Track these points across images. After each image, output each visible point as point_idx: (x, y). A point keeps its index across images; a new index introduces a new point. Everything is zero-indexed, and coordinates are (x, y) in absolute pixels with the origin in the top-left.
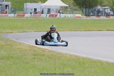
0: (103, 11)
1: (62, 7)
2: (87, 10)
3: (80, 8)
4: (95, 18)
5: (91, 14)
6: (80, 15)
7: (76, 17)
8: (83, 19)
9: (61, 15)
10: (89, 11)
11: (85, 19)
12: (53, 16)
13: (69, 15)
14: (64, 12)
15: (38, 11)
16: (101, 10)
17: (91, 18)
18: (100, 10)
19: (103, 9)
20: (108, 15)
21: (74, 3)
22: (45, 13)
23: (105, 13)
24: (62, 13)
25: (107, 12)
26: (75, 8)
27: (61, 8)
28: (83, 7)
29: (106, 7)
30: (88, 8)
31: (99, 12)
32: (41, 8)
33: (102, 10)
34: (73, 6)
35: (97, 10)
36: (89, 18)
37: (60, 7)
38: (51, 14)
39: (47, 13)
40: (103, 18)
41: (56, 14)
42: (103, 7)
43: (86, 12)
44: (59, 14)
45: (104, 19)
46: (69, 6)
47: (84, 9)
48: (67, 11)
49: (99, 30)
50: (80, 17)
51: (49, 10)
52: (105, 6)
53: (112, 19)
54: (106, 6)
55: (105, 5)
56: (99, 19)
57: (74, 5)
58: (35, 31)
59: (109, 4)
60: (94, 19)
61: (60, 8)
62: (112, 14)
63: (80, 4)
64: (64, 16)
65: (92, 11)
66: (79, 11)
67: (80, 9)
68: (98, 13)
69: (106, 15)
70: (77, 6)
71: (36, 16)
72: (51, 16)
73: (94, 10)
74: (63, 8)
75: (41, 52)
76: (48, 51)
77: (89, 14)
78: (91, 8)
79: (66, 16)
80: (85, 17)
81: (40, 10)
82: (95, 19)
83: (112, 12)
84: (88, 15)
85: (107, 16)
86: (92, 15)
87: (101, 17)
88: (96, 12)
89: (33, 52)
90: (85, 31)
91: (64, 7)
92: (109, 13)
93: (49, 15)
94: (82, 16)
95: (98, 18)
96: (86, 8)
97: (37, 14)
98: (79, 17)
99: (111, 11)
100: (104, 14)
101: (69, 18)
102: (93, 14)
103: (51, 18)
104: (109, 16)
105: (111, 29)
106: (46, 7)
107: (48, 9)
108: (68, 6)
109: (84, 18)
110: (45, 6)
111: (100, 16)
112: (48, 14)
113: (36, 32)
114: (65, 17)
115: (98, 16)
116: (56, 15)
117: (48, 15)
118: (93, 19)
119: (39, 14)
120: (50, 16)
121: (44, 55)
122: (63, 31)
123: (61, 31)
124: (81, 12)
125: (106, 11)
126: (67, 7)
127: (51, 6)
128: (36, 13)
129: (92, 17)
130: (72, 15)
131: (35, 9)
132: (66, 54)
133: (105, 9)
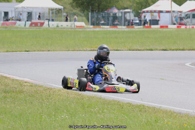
0: (121, 17)
1: (52, 10)
2: (95, 15)
3: (84, 11)
4: (108, 29)
5: (103, 22)
6: (83, 24)
7: (77, 27)
8: (88, 30)
9: (51, 23)
10: (98, 16)
11: (92, 30)
12: (36, 24)
13: (64, 24)
14: (56, 19)
15: (10, 16)
16: (119, 14)
17: (101, 29)
18: (117, 15)
19: (122, 13)
20: (130, 24)
21: (73, 2)
22: (23, 19)
23: (126, 20)
24: (53, 20)
25: (128, 18)
26: (74, 11)
27: (51, 12)
28: (87, 10)
29: (126, 10)
30: (96, 11)
31: (115, 17)
32: (15, 12)
33: (120, 15)
34: (72, 8)
35: (112, 14)
36: (97, 29)
37: (49, 9)
38: (33, 21)
39: (26, 19)
40: (122, 28)
41: (42, 21)
42: (121, 11)
44: (46, 22)
45: (123, 30)
46: (64, 8)
47: (90, 13)
48: (61, 16)
49: (116, 48)
50: (84, 27)
51: (30, 16)
53: (138, 30)
54: (127, 8)
55: (125, 6)
56: (115, 31)
57: (72, 6)
58: (6, 50)
59: (131, 4)
60: (107, 31)
61: (49, 12)
62: (138, 21)
63: (82, 4)
64: (55, 26)
65: (103, 17)
66: (82, 16)
67: (83, 13)
68: (114, 21)
69: (126, 23)
70: (77, 7)
71: (7, 24)
72: (33, 25)
73: (107, 15)
74: (54, 11)
75: (16, 86)
76: (29, 85)
77: (97, 22)
78: (102, 11)
79: (60, 25)
80: (92, 26)
81: (13, 15)
82: (109, 31)
83: (137, 18)
85: (128, 25)
86: (103, 24)
87: (119, 27)
89: (3, 87)
90: (91, 50)
91: (56, 9)
92: (132, 20)
93: (30, 22)
94: (86, 24)
95: (113, 29)
96: (92, 11)
97: (10, 21)
98: (81, 27)
99: (135, 16)
100: (123, 22)
101: (64, 28)
102: (105, 21)
103: (34, 28)
104: (132, 25)
105: (135, 48)
106: (25, 10)
107: (28, 13)
108: (62, 7)
109: (89, 28)
110: (22, 7)
111: (117, 25)
112: (27, 21)
113: (7, 52)
114: (58, 26)
116: (42, 24)
118: (105, 31)
119: (13, 21)
120: (31, 25)
121: (21, 92)
122: (54, 51)
123: (51, 51)
124: (84, 18)
125: (128, 17)
126: (60, 10)
127: (33, 8)
128: (7, 20)
129: (104, 26)
130: (69, 23)
131: (6, 14)
133: (125, 13)
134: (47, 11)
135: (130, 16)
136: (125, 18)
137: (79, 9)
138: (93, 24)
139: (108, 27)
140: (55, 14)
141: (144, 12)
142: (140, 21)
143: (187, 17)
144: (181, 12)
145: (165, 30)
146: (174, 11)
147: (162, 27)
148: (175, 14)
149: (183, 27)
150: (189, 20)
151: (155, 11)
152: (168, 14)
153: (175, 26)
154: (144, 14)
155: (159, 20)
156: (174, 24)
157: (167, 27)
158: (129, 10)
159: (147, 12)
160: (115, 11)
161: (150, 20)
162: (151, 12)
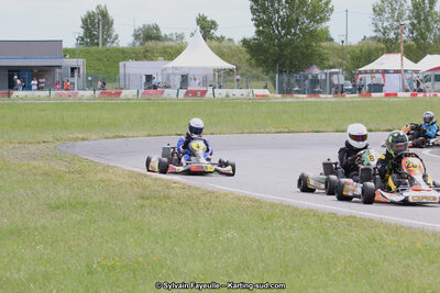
0: (325, 80)
1: (219, 71)
2: (285, 77)
3: (268, 72)
4: (305, 100)
5: (296, 89)
6: (266, 92)
7: (257, 96)
8: (274, 101)
9: (217, 91)
10: (289, 80)
11: (280, 100)
12: (194, 93)
13: (238, 92)
16: (321, 77)
17: (294, 100)
18: (319, 77)
19: (326, 74)
20: (340, 90)
21: (251, 59)
22: (175, 86)
23: (332, 85)
24: (220, 87)
25: (336, 82)
26: (254, 72)
27: (217, 74)
28: (274, 71)
29: (333, 70)
30: (286, 71)
31: (315, 81)
32: (162, 74)
33: (324, 77)
34: (250, 68)
35: (310, 77)
36: (288, 99)
37: (214, 70)
38: (189, 88)
39: (179, 86)
40: (327, 98)
41: (204, 89)
42: (325, 71)
43: (281, 83)
44: (210, 90)
45: (328, 100)
46: (237, 68)
47: (277, 76)
48: (232, 81)
49: (316, 129)
50: (267, 96)
51: (185, 80)
52: (331, 68)
53: (350, 100)
54: (334, 67)
55: (331, 63)
56: (317, 102)
57: (250, 64)
58: (147, 134)
59: (340, 60)
60: (303, 102)
61: (214, 74)
63: (265, 61)
64: (224, 95)
65: (297, 81)
67: (267, 75)
68: (314, 87)
69: (333, 89)
70: (258, 67)
71: (150, 94)
72: (190, 95)
73: (302, 78)
74: (222, 73)
76: (179, 186)
77: (289, 89)
78: (295, 72)
79: (230, 95)
80: (280, 95)
81: (160, 80)
82: (307, 102)
84: (286, 90)
85: (336, 93)
86: (298, 92)
87: (322, 96)
88: (307, 82)
89: (140, 190)
90: (278, 132)
91: (225, 69)
92: (342, 86)
94: (271, 93)
95: (313, 99)
96: (281, 72)
98: (263, 96)
99: (346, 79)
100: (328, 89)
101: (237, 99)
102: (299, 87)
103: (190, 99)
104: (342, 92)
106: (177, 71)
107: (183, 76)
108: (234, 67)
109: (276, 98)
110: (173, 68)
111: (319, 92)
112: (181, 88)
113: (149, 136)
114: (227, 96)
115: (313, 93)
116: (204, 93)
117: (183, 92)
118: (300, 102)
120: (187, 94)
121: (167, 197)
122: (220, 133)
123: (216, 134)
124: (270, 84)
125: (335, 80)
126: (231, 70)
127: (190, 68)
130: (244, 92)
131: (149, 78)
132: (226, 195)
133: (331, 74)
134: (212, 73)
135: (339, 79)
136: (331, 82)
137: (261, 69)
138: (281, 92)
139: (304, 96)
140: (224, 78)
141: (360, 72)
142: (354, 86)
143: (427, 79)
144: (416, 72)
145: (392, 99)
146: (406, 71)
147: (387, 95)
148: (408, 76)
149: (420, 95)
150: (429, 84)
151: (377, 71)
152: (397, 75)
153: (408, 94)
154: (360, 76)
155: (383, 85)
156: (407, 91)
157: (396, 95)
158: (336, 70)
159: (366, 72)
160: (316, 71)
161: (369, 85)
162: (371, 72)
